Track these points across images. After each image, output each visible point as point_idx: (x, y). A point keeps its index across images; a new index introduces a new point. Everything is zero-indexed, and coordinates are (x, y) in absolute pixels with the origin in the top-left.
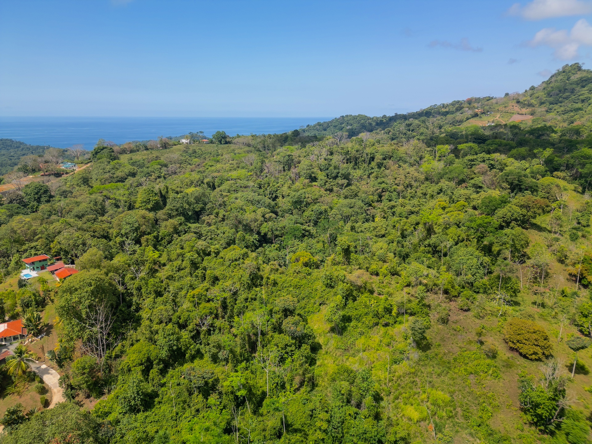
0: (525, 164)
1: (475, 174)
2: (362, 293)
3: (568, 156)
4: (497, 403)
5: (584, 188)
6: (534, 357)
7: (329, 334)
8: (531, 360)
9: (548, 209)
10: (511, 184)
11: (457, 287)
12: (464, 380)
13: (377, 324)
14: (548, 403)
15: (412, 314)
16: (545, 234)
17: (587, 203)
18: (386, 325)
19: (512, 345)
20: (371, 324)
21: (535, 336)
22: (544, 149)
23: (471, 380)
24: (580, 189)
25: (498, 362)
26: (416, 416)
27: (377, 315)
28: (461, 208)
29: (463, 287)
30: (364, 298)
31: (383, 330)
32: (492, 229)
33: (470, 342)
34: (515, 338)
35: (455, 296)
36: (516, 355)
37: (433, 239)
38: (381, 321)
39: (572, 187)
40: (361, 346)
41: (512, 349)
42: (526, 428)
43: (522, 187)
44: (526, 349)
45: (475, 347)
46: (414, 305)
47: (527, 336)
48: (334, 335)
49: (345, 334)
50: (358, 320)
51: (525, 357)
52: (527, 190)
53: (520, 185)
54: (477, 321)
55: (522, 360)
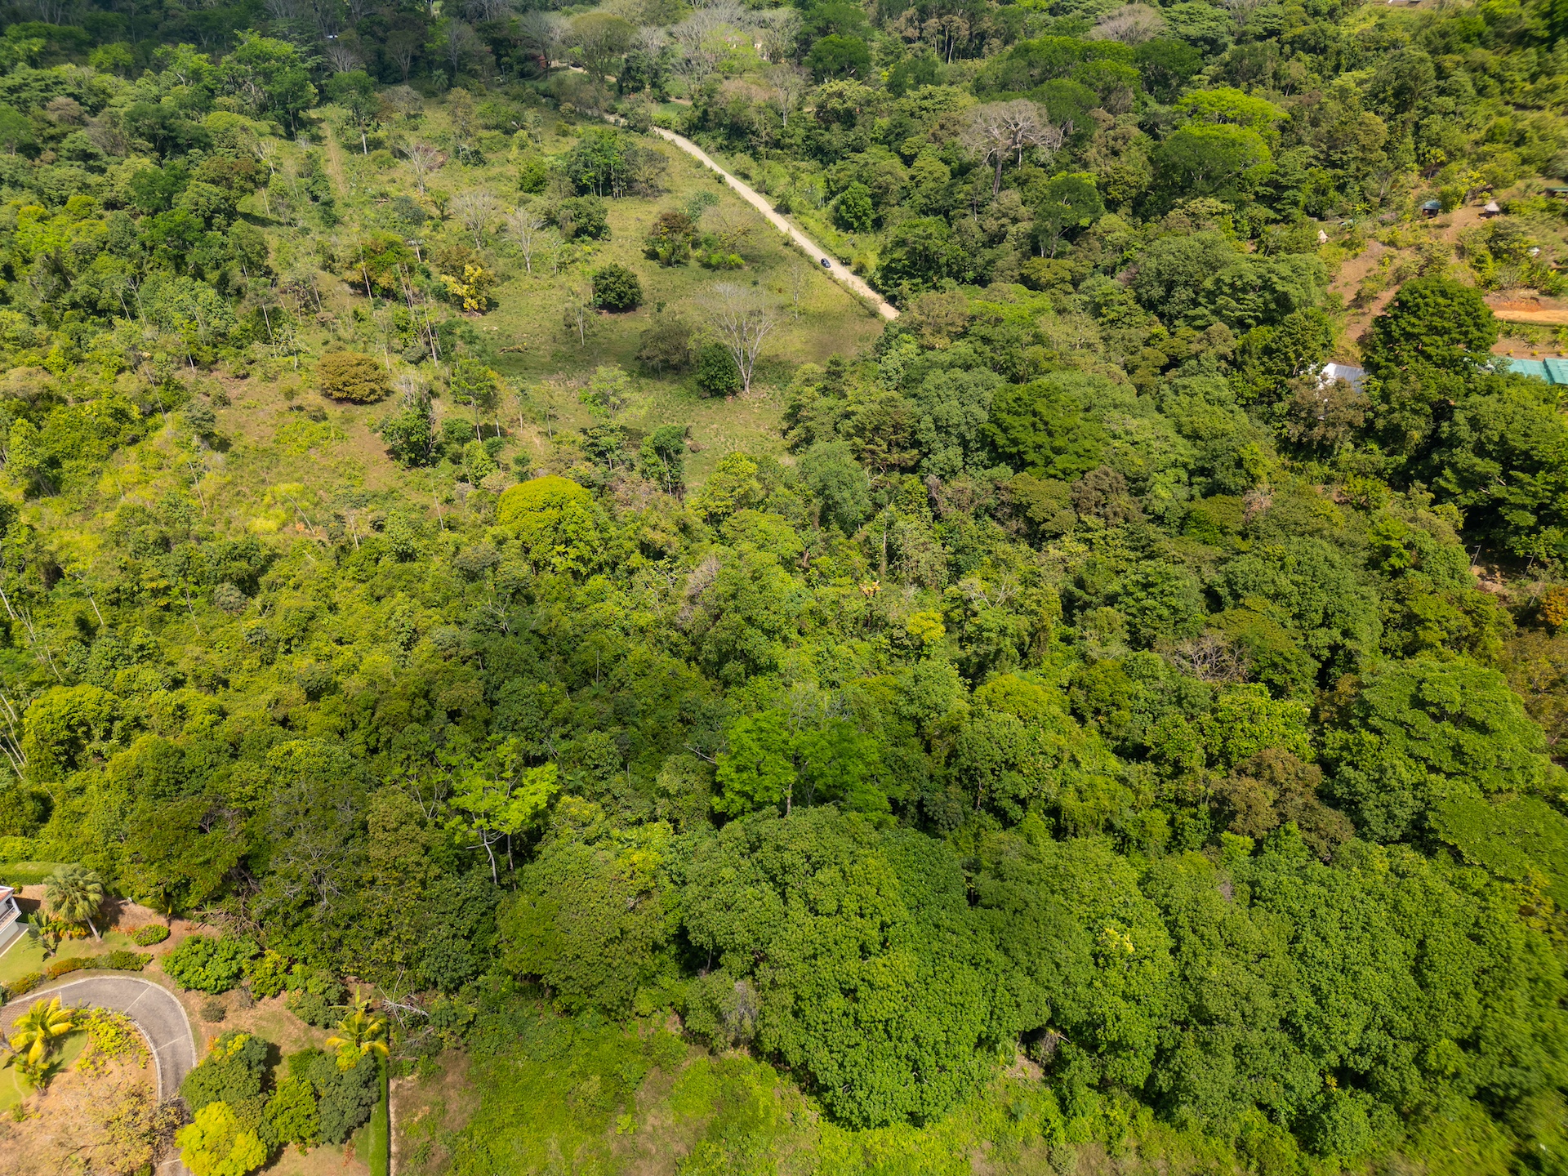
0: (145, 85)
1: (51, 124)
2: (48, 410)
3: (228, 58)
4: (360, 464)
5: (287, 126)
6: (372, 397)
7: (28, 504)
8: (371, 403)
9: (262, 177)
10: (152, 138)
11: (205, 348)
12: (307, 459)
13: (114, 448)
14: (419, 423)
15: (167, 409)
16: (273, 228)
17: (310, 156)
18: (134, 441)
19: (337, 394)
20: (105, 450)
21: (361, 369)
22: (176, 45)
23: (314, 455)
24: (281, 130)
25: (332, 423)
26: (272, 525)
27: (107, 432)
28: (85, 212)
29: (215, 346)
30: (58, 415)
31: (133, 451)
32: (196, 234)
33: (281, 414)
34: (339, 381)
35: (213, 363)
36: (350, 406)
37: (80, 286)
38: (120, 438)
39: (264, 126)
40: (111, 490)
41: (339, 401)
42: (407, 473)
43: (180, 141)
44: (360, 390)
45: (292, 417)
46: (157, 393)
47: (354, 370)
48: (41, 500)
49: (64, 488)
50: (70, 456)
51: (361, 402)
52: (190, 146)
53: (173, 138)
54: (271, 385)
55: (361, 409)
